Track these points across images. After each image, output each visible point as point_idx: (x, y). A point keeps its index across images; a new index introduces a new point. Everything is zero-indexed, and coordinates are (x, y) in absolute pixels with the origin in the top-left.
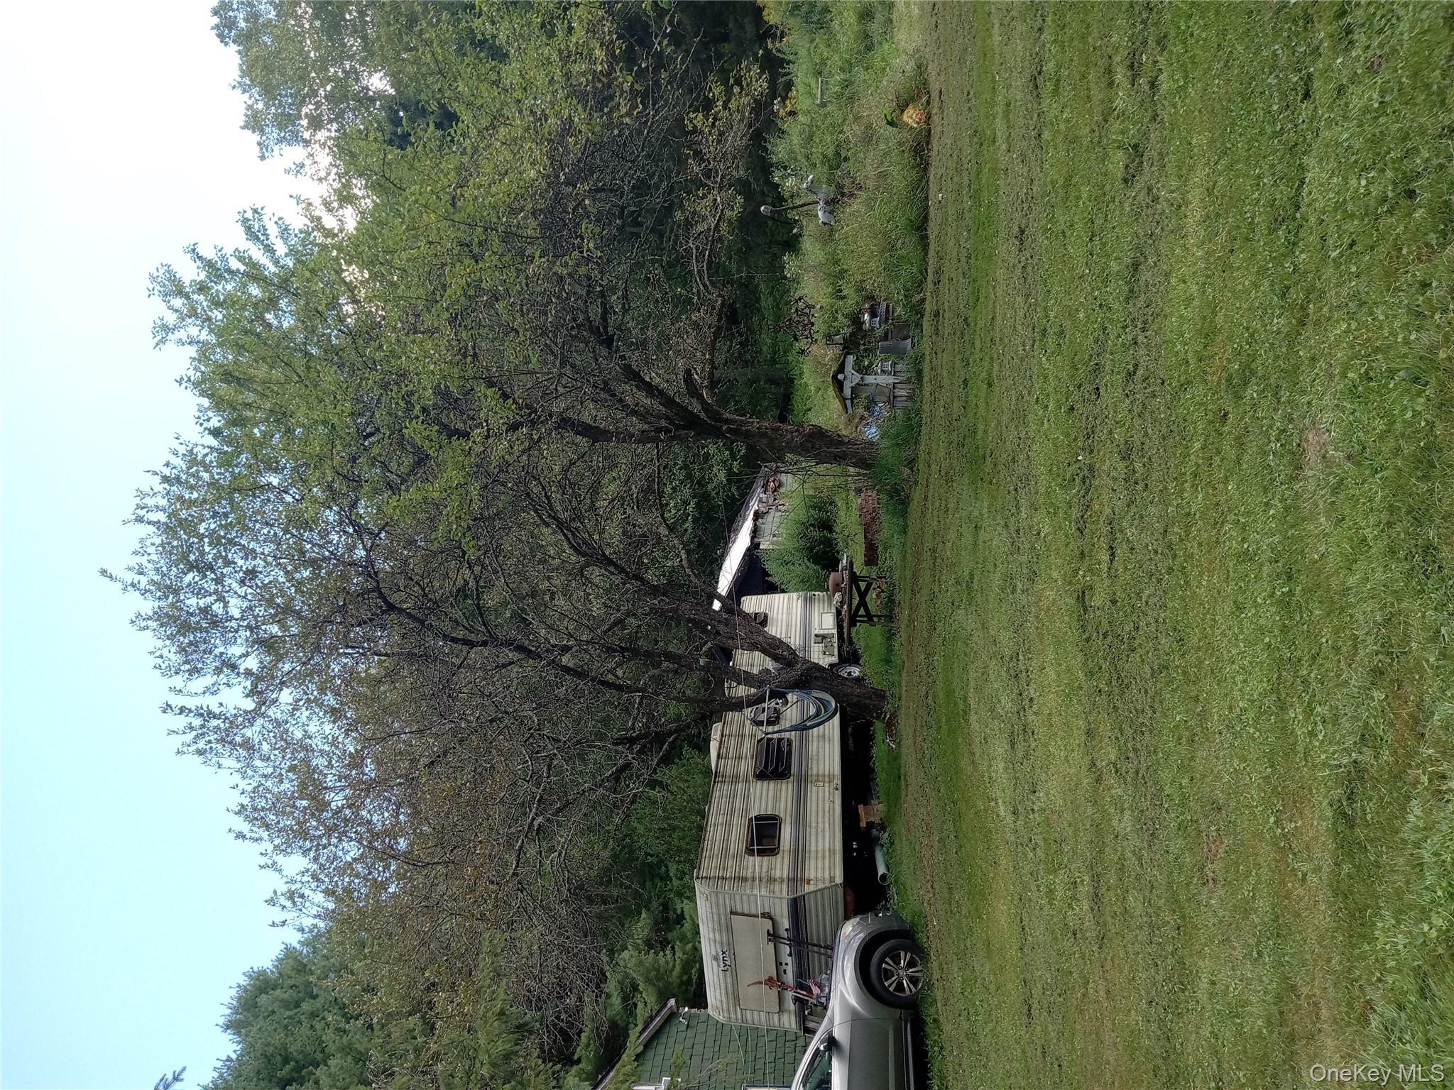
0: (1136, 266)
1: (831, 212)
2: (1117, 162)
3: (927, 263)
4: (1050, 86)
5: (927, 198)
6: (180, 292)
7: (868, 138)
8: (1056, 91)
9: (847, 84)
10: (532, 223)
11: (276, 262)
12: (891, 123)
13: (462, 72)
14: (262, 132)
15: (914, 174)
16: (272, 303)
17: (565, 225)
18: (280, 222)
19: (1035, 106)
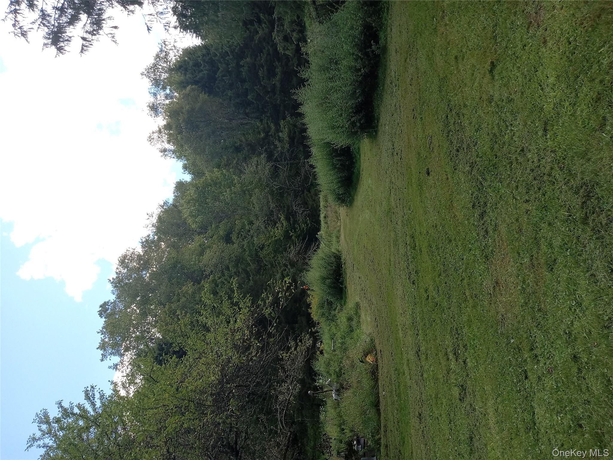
0: (471, 438)
1: (338, 395)
2: (456, 391)
3: (380, 421)
4: (424, 357)
5: (378, 393)
6: (48, 422)
7: (353, 366)
8: (427, 358)
9: (343, 343)
10: (210, 399)
11: (94, 410)
12: (362, 362)
13: (191, 335)
14: (105, 350)
15: (373, 383)
16: (88, 428)
17: (223, 401)
18: (101, 392)
19: (419, 363)
